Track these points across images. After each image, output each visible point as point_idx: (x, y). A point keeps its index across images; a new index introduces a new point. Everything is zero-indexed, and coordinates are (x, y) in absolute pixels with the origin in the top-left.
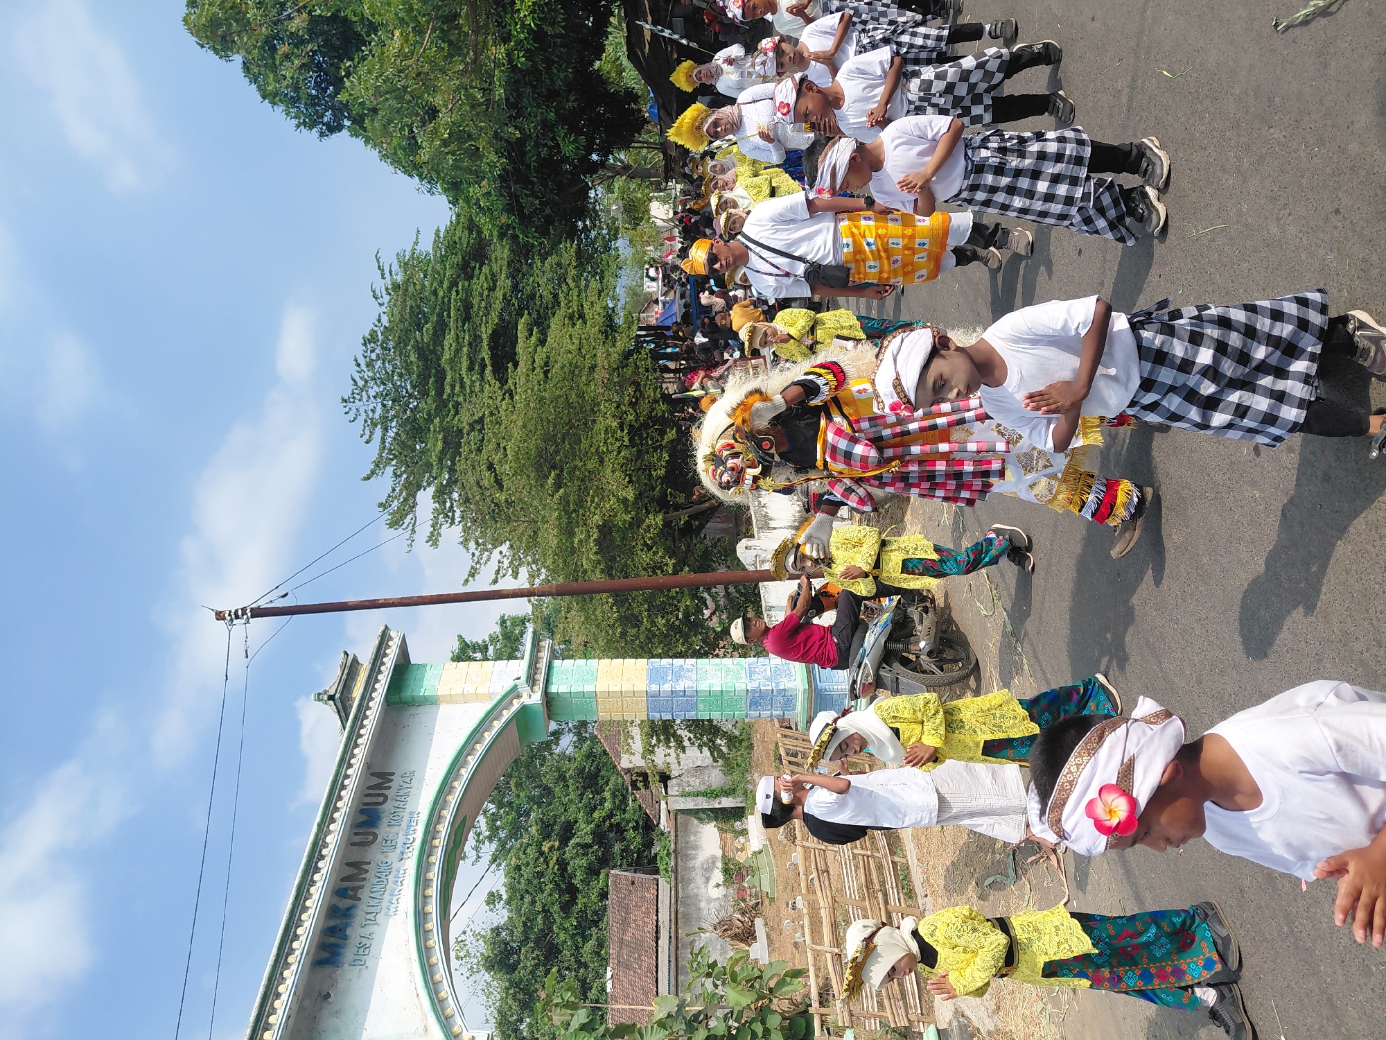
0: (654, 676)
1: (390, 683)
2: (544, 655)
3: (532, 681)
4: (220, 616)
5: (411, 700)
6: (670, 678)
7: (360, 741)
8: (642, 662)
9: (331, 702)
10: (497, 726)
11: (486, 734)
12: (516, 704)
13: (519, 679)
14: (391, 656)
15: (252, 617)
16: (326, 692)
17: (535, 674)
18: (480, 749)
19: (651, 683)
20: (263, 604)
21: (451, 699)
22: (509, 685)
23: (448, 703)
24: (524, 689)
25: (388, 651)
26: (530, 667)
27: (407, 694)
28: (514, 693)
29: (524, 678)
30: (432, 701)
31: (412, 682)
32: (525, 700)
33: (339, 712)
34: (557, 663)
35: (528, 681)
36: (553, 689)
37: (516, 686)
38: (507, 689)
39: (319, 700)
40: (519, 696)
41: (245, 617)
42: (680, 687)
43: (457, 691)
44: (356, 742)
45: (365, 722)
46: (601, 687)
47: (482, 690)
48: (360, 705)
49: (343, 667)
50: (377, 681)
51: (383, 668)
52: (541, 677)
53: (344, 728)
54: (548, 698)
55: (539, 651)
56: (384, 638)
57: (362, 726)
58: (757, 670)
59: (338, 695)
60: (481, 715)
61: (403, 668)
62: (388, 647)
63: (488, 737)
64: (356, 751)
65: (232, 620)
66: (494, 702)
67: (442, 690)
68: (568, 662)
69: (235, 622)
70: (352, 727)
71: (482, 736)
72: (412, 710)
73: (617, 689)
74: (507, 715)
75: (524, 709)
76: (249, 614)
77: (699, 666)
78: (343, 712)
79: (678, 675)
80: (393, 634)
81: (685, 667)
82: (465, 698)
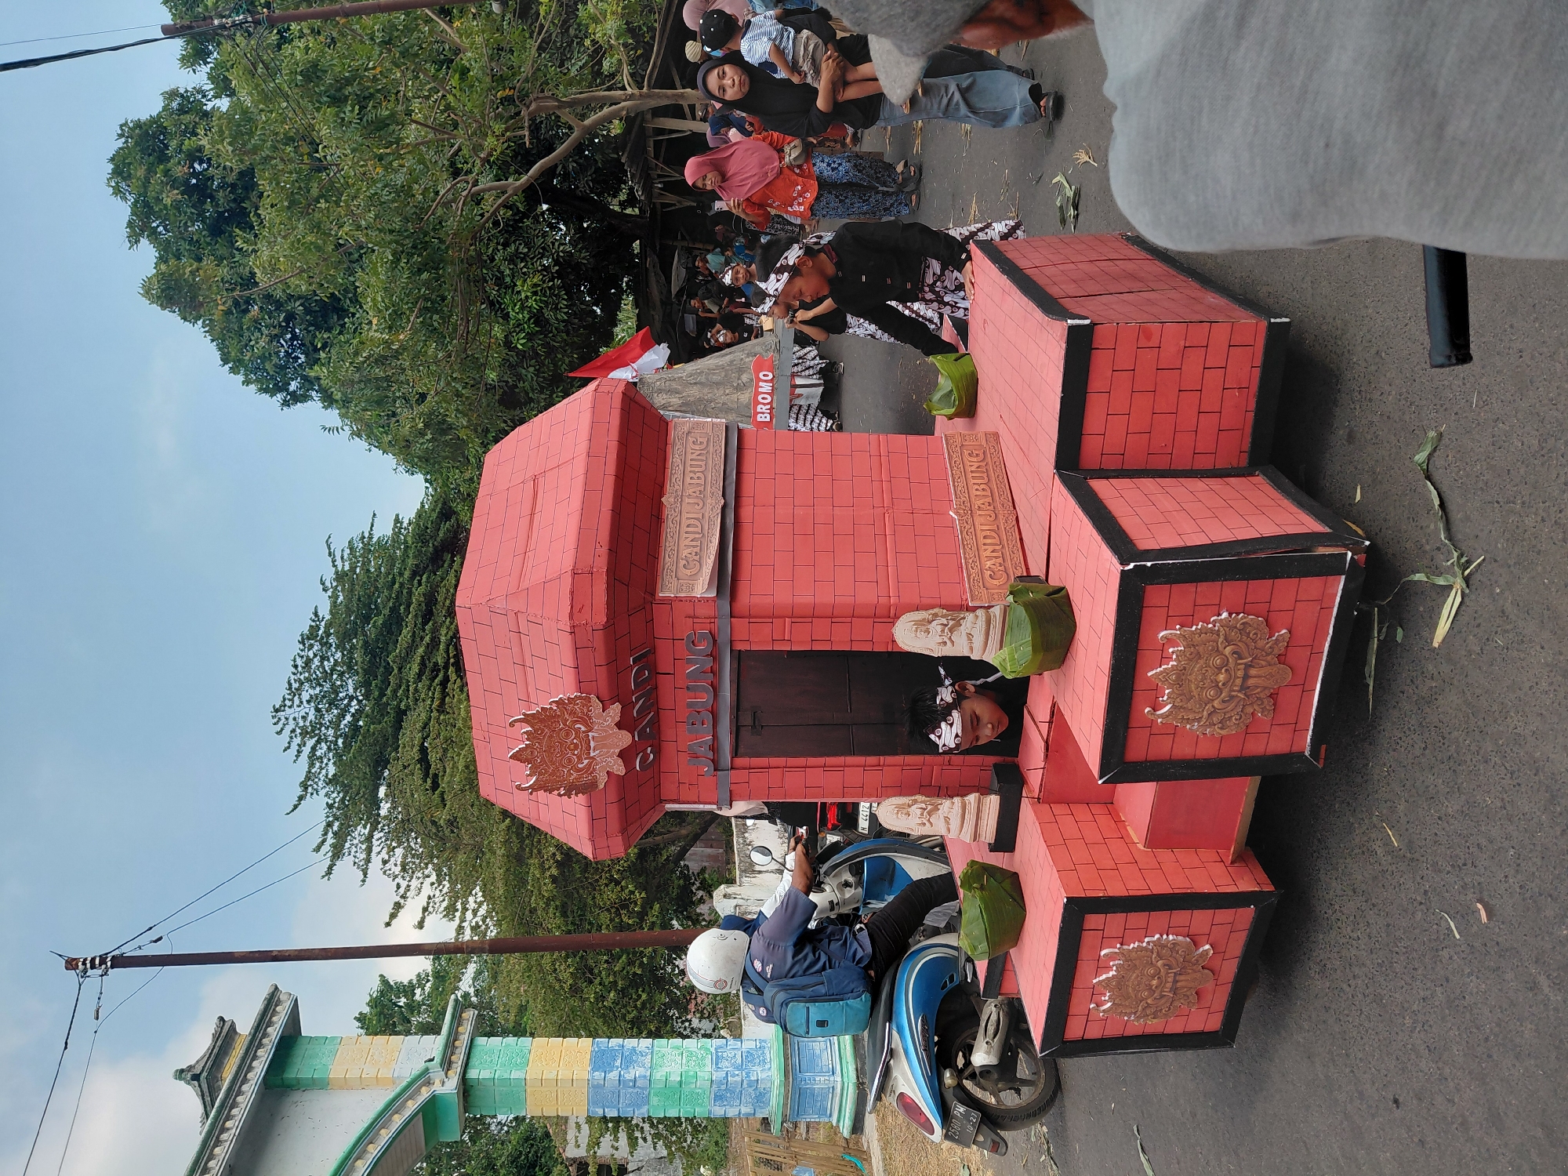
0: (600, 1061)
1: (272, 1060)
2: (466, 1029)
3: (447, 1064)
4: (71, 964)
5: (294, 1083)
6: (618, 1063)
7: (224, 1136)
8: (586, 1043)
9: (196, 1083)
10: (398, 1121)
11: (383, 1132)
12: (425, 1094)
13: (432, 1060)
14: (278, 1026)
15: (112, 967)
16: (190, 1068)
17: (453, 1053)
18: (374, 1151)
19: (594, 1070)
20: (129, 951)
21: (345, 1085)
22: (420, 1066)
23: (341, 1088)
24: (437, 1075)
25: (275, 1019)
26: (446, 1046)
27: (291, 1074)
28: (423, 1078)
29: (437, 1060)
30: (320, 1085)
31: (300, 1059)
32: (437, 1088)
33: (203, 1096)
34: (481, 1041)
35: (442, 1064)
36: (473, 1074)
37: (427, 1070)
38: (415, 1073)
39: (180, 1078)
40: (428, 1083)
41: (103, 966)
42: (629, 1076)
43: (354, 1073)
44: (218, 1138)
45: (235, 1111)
46: (533, 1072)
47: (384, 1073)
48: (230, 1089)
49: (216, 1037)
50: (255, 1057)
51: (265, 1041)
52: (459, 1059)
53: (207, 1119)
54: (466, 1088)
55: (459, 1025)
56: (272, 1000)
57: (229, 1118)
58: (725, 1055)
59: (205, 1074)
60: (380, 1106)
61: (291, 1038)
62: (274, 1013)
63: (385, 1136)
64: (217, 1150)
65: (85, 971)
66: (398, 1090)
67: (335, 1072)
68: (495, 1041)
69: (90, 972)
70: (216, 1118)
71: (377, 1134)
72: (296, 1096)
73: (553, 1076)
74: (412, 1107)
75: (433, 1100)
76: (109, 964)
77: (656, 1049)
78: (208, 1095)
79: (629, 1060)
80: (282, 997)
81: (638, 1049)
82: (362, 1084)
